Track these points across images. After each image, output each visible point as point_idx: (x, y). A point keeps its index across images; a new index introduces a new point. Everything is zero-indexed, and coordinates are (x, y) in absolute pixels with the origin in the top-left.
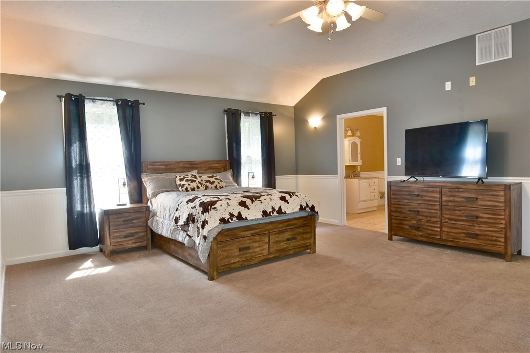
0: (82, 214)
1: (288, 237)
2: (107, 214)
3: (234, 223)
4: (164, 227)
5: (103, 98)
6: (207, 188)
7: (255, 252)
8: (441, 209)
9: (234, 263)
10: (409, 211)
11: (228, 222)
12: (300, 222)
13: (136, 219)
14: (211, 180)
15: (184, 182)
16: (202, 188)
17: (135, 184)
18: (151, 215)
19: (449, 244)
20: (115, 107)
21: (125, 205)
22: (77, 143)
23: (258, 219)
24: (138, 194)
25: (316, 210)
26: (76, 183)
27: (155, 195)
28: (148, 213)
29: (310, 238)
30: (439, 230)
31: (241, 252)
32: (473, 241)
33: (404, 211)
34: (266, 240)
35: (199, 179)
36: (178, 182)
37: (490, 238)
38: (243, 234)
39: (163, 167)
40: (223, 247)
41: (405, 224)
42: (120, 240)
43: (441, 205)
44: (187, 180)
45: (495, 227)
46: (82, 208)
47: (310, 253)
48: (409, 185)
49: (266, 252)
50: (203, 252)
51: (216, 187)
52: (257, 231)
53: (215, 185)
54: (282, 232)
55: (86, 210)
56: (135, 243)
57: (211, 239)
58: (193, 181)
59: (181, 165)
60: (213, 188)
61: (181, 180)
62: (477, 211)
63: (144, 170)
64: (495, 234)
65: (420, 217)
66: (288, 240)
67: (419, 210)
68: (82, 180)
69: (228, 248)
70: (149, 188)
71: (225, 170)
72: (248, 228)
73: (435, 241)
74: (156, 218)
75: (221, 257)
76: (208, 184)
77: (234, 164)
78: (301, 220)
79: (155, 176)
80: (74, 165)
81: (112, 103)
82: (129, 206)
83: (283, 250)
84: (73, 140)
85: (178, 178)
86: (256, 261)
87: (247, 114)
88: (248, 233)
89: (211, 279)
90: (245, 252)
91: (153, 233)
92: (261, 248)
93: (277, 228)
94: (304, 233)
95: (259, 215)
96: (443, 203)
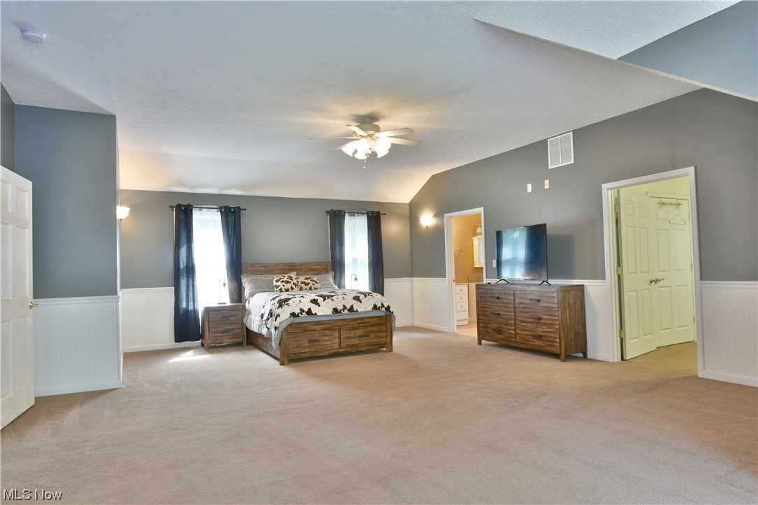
0: (187, 310)
1: (361, 334)
2: (208, 311)
3: (304, 318)
4: (255, 324)
5: (208, 206)
6: (301, 289)
7: (325, 345)
8: (515, 312)
9: (304, 353)
10: (492, 313)
11: (298, 316)
12: (375, 321)
13: (233, 316)
14: (307, 281)
15: (279, 283)
16: (296, 289)
17: (235, 284)
18: (246, 313)
19: (522, 346)
20: (219, 213)
21: (225, 303)
22: (185, 246)
23: (328, 316)
24: (238, 294)
25: (391, 310)
26: (183, 282)
27: (252, 295)
28: (244, 312)
29: (386, 336)
30: (514, 332)
31: (311, 344)
32: (538, 342)
33: (489, 314)
34: (337, 335)
35: (295, 281)
36: (275, 283)
37: (550, 339)
38: (312, 327)
39: (262, 268)
40: (294, 338)
41: (490, 328)
42: (217, 335)
43: (515, 307)
44: (283, 282)
45: (553, 328)
46: (188, 305)
47: (386, 352)
48: (492, 287)
49: (336, 346)
50: (275, 340)
51: (310, 289)
52: (328, 326)
53: (309, 286)
54: (354, 329)
55: (191, 308)
56: (232, 338)
57: (281, 329)
58: (287, 282)
59: (280, 267)
60: (308, 289)
61: (277, 281)
62: (539, 312)
63: (244, 271)
64: (553, 335)
65: (500, 320)
66: (360, 337)
67: (500, 312)
68: (188, 280)
69: (298, 339)
70: (247, 289)
71: (327, 272)
72: (318, 323)
73: (512, 344)
74: (250, 316)
75: (292, 346)
76: (303, 285)
77: (336, 266)
78: (375, 319)
79: (254, 277)
80: (182, 267)
81: (216, 210)
82: (228, 304)
83: (355, 346)
84: (181, 244)
85: (275, 279)
86: (326, 353)
87: (352, 214)
88: (318, 327)
89: (282, 364)
90: (315, 343)
91: (248, 330)
92: (332, 342)
93: (348, 325)
94: (378, 332)
95: (329, 312)
96: (516, 306)
